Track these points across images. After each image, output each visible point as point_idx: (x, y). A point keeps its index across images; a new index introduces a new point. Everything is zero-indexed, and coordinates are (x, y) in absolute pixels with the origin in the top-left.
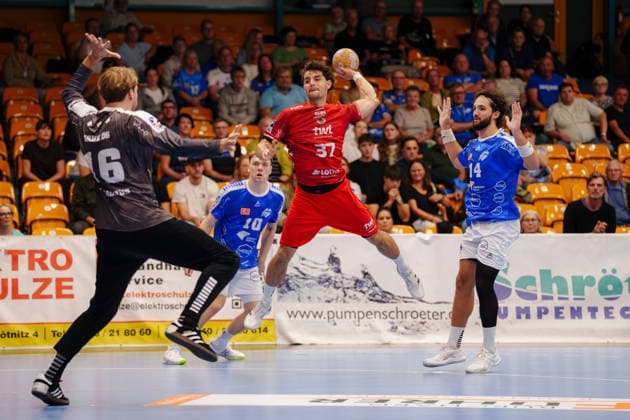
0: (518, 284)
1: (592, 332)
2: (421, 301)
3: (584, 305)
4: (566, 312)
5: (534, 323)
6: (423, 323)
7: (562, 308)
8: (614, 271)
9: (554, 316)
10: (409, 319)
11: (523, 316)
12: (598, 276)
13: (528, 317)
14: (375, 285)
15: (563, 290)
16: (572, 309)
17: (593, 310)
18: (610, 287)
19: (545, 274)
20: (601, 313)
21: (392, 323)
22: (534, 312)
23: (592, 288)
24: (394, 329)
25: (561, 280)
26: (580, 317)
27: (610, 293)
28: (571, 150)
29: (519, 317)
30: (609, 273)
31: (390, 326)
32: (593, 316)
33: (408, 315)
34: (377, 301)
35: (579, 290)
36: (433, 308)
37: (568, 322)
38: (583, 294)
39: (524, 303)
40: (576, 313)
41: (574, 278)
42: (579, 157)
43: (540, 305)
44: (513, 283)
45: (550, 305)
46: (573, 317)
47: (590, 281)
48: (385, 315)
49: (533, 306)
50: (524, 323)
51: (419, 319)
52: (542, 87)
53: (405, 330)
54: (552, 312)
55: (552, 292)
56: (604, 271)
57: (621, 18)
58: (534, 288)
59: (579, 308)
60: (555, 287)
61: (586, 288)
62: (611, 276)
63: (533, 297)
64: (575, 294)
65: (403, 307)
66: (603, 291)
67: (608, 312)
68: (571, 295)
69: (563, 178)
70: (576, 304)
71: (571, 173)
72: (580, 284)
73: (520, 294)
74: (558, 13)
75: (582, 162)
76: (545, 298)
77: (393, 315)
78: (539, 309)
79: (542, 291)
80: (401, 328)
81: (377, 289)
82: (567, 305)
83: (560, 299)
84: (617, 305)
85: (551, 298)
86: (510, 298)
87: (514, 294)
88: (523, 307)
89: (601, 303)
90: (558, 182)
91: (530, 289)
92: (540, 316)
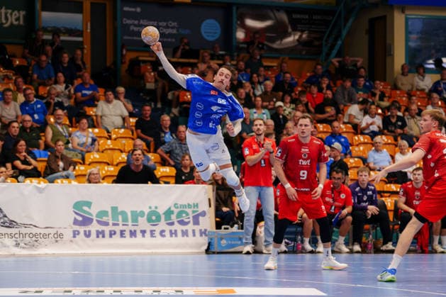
0: (97, 216)
1: (143, 246)
2: (35, 226)
3: (138, 229)
4: (127, 234)
5: (107, 240)
6: (36, 241)
7: (125, 231)
8: (156, 208)
9: (119, 236)
10: (28, 238)
11: (101, 236)
12: (147, 211)
13: (103, 237)
14: (5, 216)
15: (125, 219)
16: (131, 231)
17: (143, 232)
18: (154, 218)
19: (114, 209)
20: (148, 234)
21: (16, 241)
22: (107, 234)
23: (143, 219)
24: (17, 245)
25: (123, 213)
26: (135, 236)
27: (153, 221)
28: (108, 132)
29: (98, 237)
30: (153, 209)
31: (15, 243)
32: (143, 236)
33: (27, 235)
34: (6, 227)
35: (135, 220)
36: (43, 231)
37: (128, 240)
38: (137, 222)
39: (101, 228)
40: (133, 234)
41: (132, 212)
42: (114, 136)
43: (110, 229)
44: (94, 215)
45: (118, 229)
46: (131, 237)
47: (142, 214)
48: (11, 236)
49: (107, 229)
50: (101, 241)
51: (34, 239)
52: (84, 92)
53: (25, 246)
54: (118, 233)
55: (118, 221)
56: (150, 208)
57: (124, 52)
58: (107, 218)
59: (135, 231)
60: (120, 218)
61: (140, 218)
62: (154, 211)
63: (106, 224)
64: (133, 222)
65: (23, 230)
66: (149, 220)
67: (152, 232)
68: (130, 223)
69: (106, 149)
70: (133, 229)
71: (111, 146)
72: (136, 216)
73: (98, 222)
74: (86, 46)
75: (115, 139)
76: (114, 224)
77: (17, 236)
78: (110, 231)
79: (113, 220)
80: (22, 245)
81: (6, 219)
82: (127, 229)
83: (123, 225)
84: (158, 229)
85: (118, 225)
86: (92, 224)
87: (95, 222)
88: (100, 230)
89: (148, 227)
90: (103, 152)
91: (105, 219)
92: (111, 236)
